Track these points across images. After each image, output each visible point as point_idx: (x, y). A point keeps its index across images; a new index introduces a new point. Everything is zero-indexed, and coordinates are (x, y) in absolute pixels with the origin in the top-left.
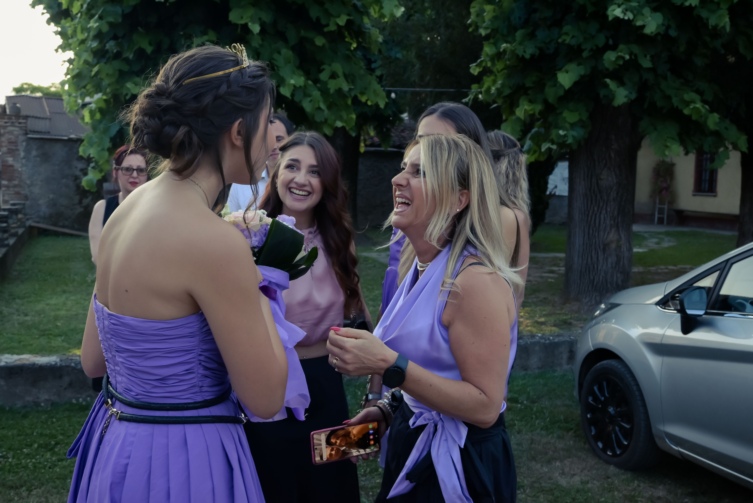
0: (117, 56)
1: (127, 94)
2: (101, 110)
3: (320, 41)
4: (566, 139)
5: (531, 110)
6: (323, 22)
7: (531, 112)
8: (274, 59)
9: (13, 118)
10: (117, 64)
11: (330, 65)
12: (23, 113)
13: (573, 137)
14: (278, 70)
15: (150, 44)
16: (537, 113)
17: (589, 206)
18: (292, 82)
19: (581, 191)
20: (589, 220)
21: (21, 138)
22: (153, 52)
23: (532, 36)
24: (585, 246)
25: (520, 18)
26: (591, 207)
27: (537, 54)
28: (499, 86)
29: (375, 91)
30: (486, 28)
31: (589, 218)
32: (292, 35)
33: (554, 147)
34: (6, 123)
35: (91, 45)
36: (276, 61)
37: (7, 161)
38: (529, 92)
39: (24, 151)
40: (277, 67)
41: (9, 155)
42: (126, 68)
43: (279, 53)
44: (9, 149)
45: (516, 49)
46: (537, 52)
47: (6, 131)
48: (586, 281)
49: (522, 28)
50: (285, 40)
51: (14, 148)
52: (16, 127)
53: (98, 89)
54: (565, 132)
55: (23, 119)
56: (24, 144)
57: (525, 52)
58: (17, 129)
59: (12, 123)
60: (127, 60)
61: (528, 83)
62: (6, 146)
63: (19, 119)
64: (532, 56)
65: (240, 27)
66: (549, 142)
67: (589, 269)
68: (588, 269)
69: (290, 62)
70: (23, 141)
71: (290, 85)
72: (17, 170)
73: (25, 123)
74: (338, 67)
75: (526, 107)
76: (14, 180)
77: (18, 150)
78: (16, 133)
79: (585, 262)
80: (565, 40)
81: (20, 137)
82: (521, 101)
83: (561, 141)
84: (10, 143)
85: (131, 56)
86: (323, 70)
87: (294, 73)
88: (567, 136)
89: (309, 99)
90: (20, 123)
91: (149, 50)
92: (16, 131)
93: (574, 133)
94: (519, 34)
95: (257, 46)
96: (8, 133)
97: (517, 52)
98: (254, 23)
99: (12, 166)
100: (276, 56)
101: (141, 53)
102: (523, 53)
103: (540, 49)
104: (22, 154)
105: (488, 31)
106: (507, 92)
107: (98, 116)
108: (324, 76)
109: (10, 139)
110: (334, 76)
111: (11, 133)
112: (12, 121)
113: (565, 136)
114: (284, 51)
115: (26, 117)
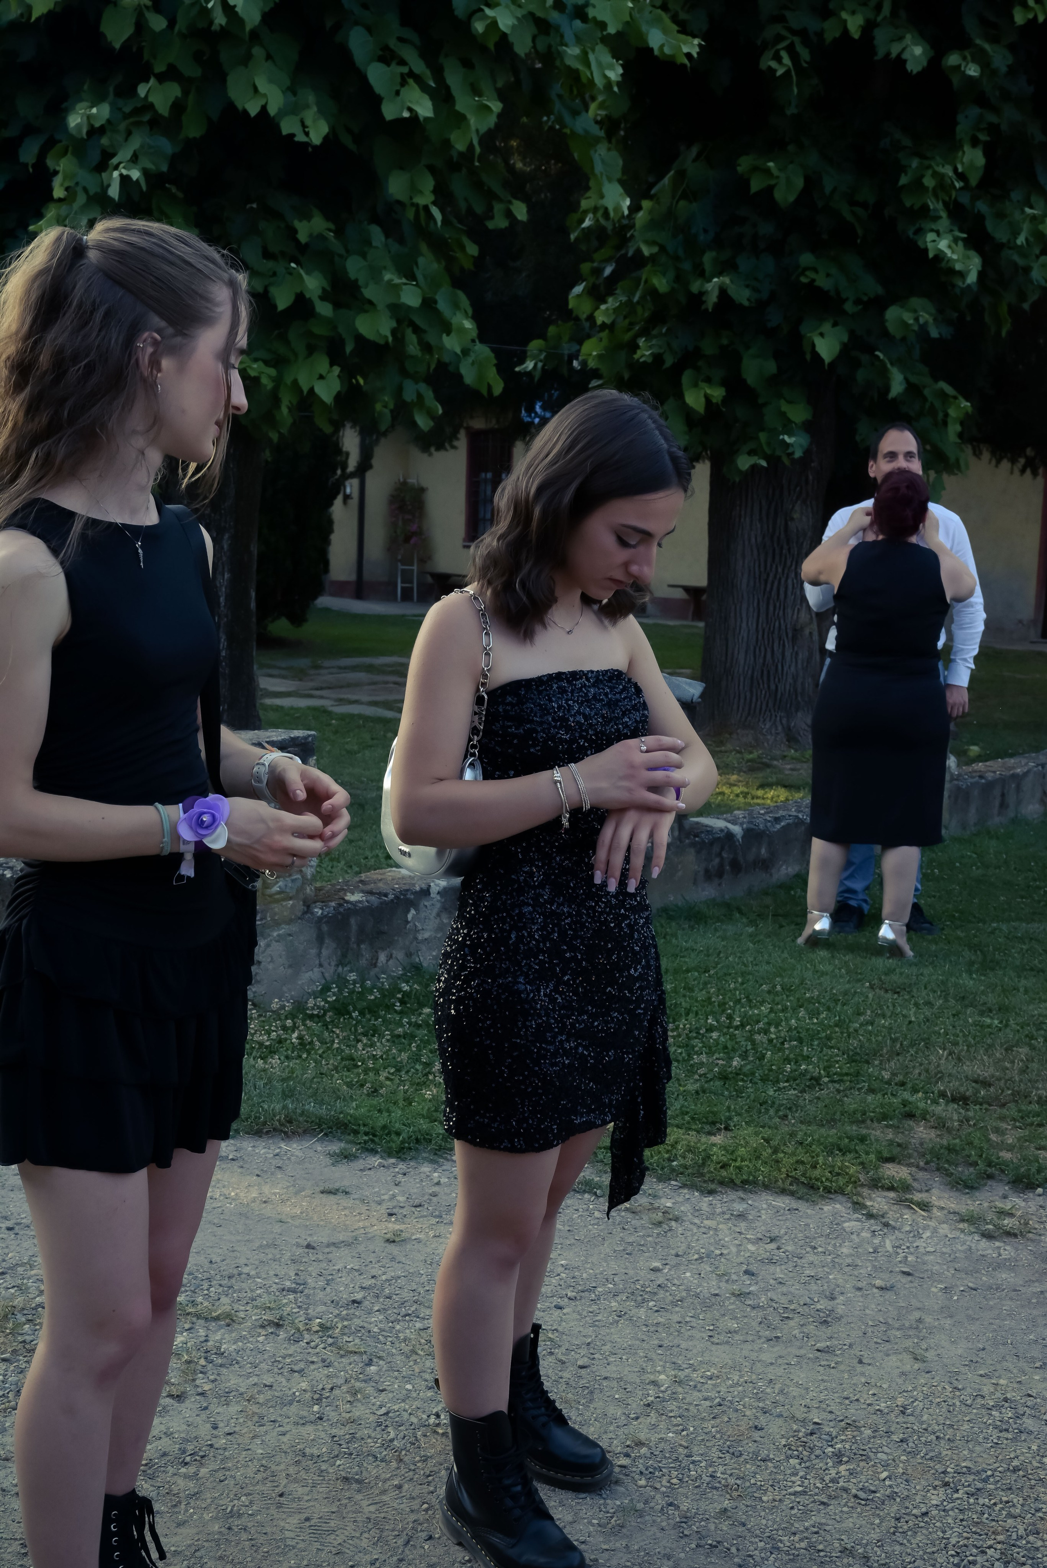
4: (791, 450)
13: (802, 448)
16: (720, 402)
17: (769, 565)
19: (753, 540)
20: (768, 589)
24: (760, 633)
25: (706, 233)
26: (771, 566)
27: (755, 299)
31: (769, 586)
33: (764, 464)
38: (703, 363)
45: (727, 288)
46: (754, 295)
48: (763, 692)
61: (708, 348)
64: (752, 302)
67: (769, 672)
68: (765, 673)
75: (706, 391)
79: (761, 661)
80: (814, 280)
83: (780, 453)
88: (795, 446)
102: (738, 295)
103: (754, 288)
113: (790, 445)
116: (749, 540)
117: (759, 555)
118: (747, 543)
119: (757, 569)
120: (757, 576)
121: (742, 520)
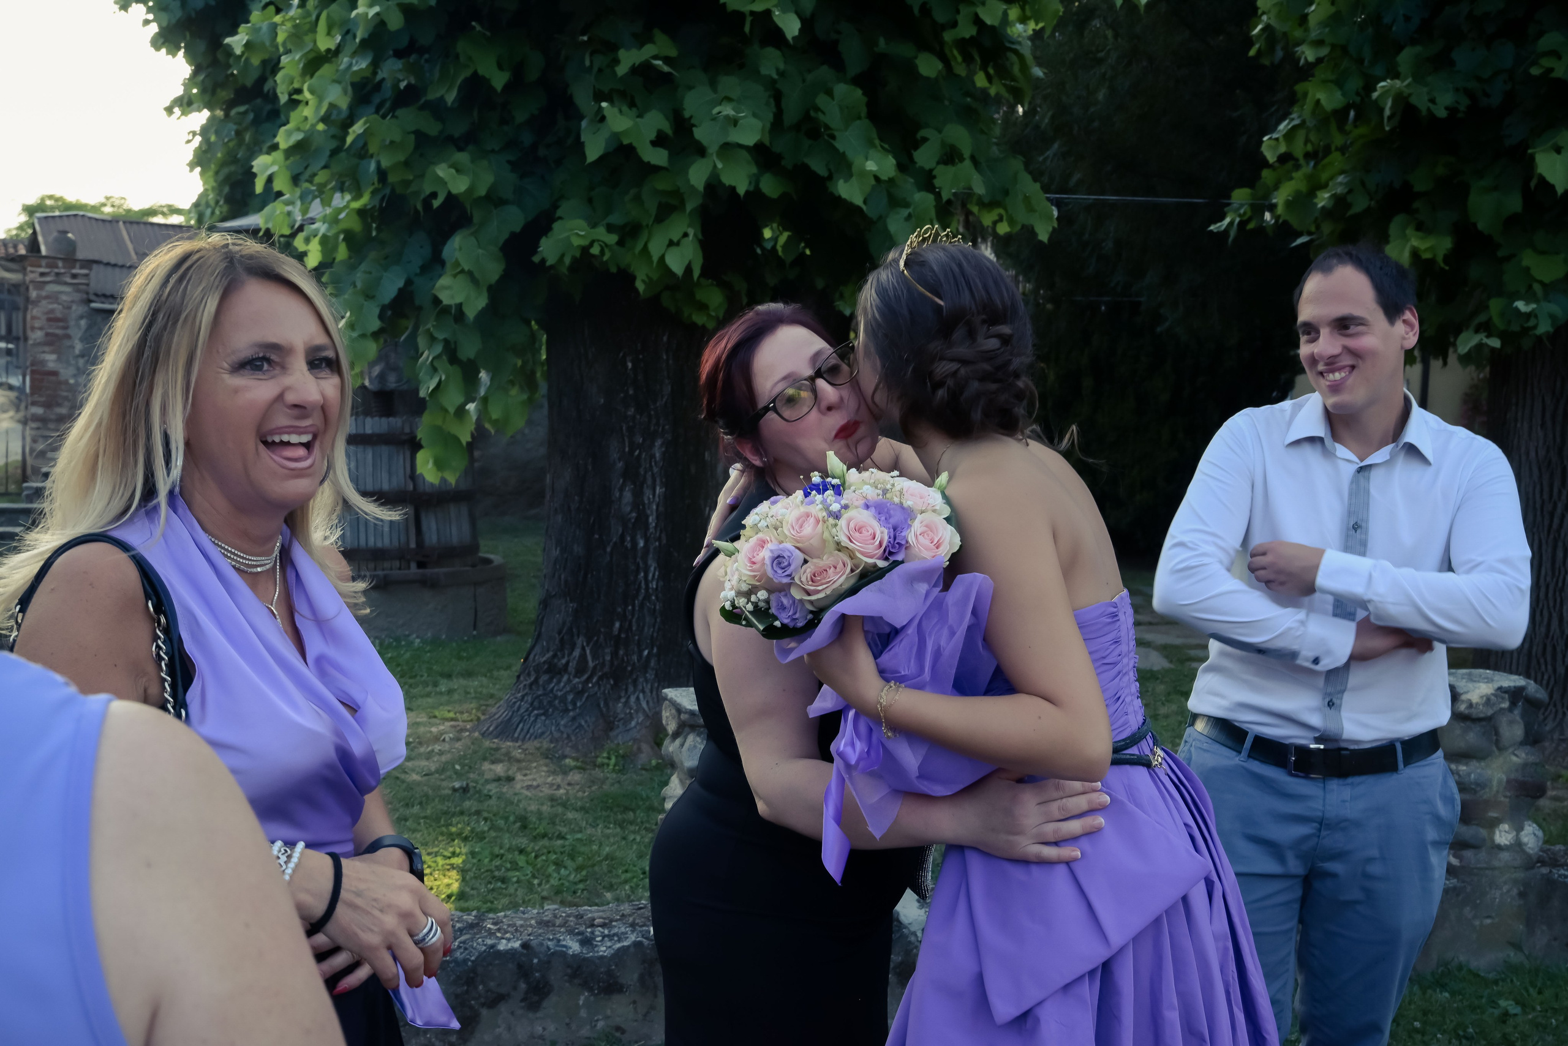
0: (405, 98)
1: (434, 195)
2: (350, 237)
3: (928, 66)
4: (1532, 323)
5: (1426, 250)
6: (940, 16)
7: (1426, 256)
8: (817, 109)
9: (60, 264)
10: (410, 118)
11: (940, 132)
12: (81, 255)
13: (1553, 317)
14: (833, 137)
15: (500, 67)
16: (1440, 259)
17: (1556, 491)
18: (871, 166)
19: (1533, 454)
20: (1555, 526)
21: (78, 310)
22: (506, 87)
23: (1441, 62)
24: (1543, 590)
25: (1407, 19)
26: (1560, 492)
27: (1462, 108)
28: (1339, 190)
29: (1027, 199)
30: (1319, 43)
31: (1556, 521)
32: (853, 50)
33: (1495, 343)
34: (42, 274)
35: (350, 65)
36: (824, 113)
37: (43, 362)
38: (1417, 205)
39: (82, 340)
40: (827, 127)
41: (47, 349)
42: (433, 128)
43: (830, 93)
44: (47, 334)
45: (1410, 95)
46: (1465, 102)
47: (44, 293)
48: (1546, 677)
49: (1413, 42)
50: (837, 63)
51: (59, 332)
52: (66, 284)
53: (350, 182)
54: (1534, 306)
55: (81, 268)
56: (83, 322)
57: (1433, 101)
58: (67, 289)
59: (57, 274)
60: (436, 109)
61: (1421, 182)
62: (41, 329)
63: (74, 267)
64: (1452, 110)
65: (749, 20)
66: (1477, 331)
67: (1554, 648)
68: (1549, 649)
69: (859, 118)
70: (81, 317)
71: (863, 173)
72: (66, 382)
73: (87, 275)
74: (959, 135)
75: (1415, 242)
76: (59, 405)
77: (68, 337)
78: (64, 298)
79: (1543, 630)
80: (1552, 70)
81: (74, 307)
82: (1394, 229)
83: (1515, 328)
84: (49, 320)
85: (451, 97)
86: (925, 140)
87: (870, 144)
88: (1536, 316)
89: (905, 212)
90: (74, 276)
91: (499, 80)
92: (66, 293)
93: (1554, 308)
94: (1406, 57)
95: (775, 76)
96: (47, 297)
97: (1414, 100)
98: (784, 11)
99: (55, 373)
100: (822, 100)
101: (475, 87)
102: (1431, 105)
103: (1469, 93)
104: (78, 347)
105: (1324, 52)
106: (1360, 204)
107: (342, 253)
108: (925, 157)
109: (52, 311)
110: (951, 156)
111: (53, 297)
112: (56, 270)
113: (1528, 316)
114: (841, 89)
115: (89, 263)
116: (1528, 454)
117: (1541, 476)
118: (1524, 458)
119: (1538, 496)
120: (1538, 506)
121: (1519, 425)
